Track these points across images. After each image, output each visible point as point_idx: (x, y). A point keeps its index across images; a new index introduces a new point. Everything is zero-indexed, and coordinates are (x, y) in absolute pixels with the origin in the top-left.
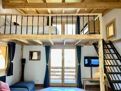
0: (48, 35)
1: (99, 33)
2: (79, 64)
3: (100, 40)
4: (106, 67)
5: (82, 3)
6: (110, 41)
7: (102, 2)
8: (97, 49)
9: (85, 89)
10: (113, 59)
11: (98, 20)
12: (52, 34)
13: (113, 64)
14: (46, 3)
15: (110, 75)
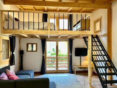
0: (47, 31)
1: (89, 30)
2: (70, 54)
3: (90, 35)
4: (93, 56)
5: (76, 3)
6: (96, 35)
7: (92, 3)
8: (86, 42)
9: (76, 74)
10: (99, 50)
11: (88, 19)
12: (51, 30)
13: (98, 54)
14: (44, 2)
15: (96, 62)
